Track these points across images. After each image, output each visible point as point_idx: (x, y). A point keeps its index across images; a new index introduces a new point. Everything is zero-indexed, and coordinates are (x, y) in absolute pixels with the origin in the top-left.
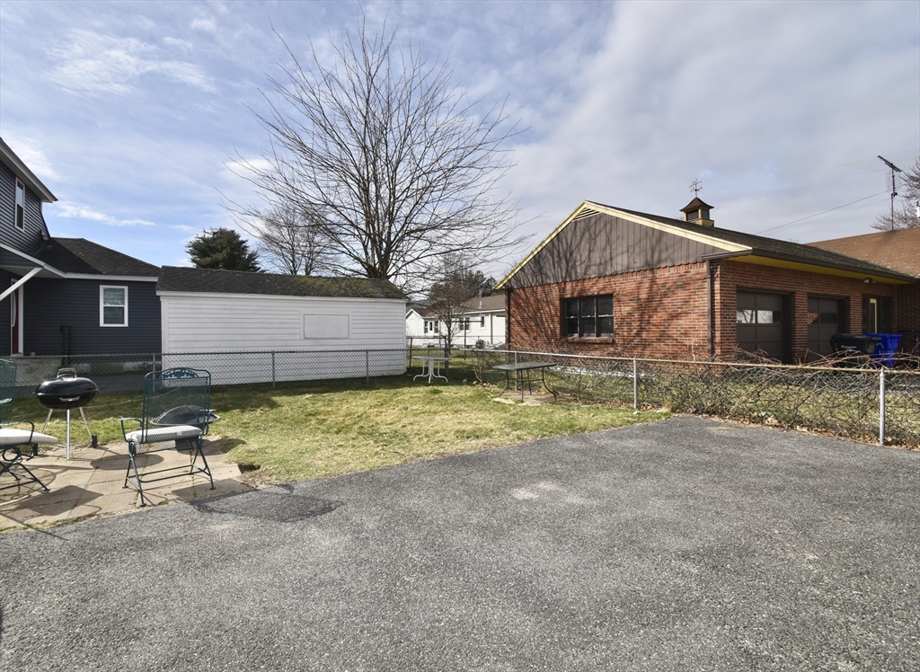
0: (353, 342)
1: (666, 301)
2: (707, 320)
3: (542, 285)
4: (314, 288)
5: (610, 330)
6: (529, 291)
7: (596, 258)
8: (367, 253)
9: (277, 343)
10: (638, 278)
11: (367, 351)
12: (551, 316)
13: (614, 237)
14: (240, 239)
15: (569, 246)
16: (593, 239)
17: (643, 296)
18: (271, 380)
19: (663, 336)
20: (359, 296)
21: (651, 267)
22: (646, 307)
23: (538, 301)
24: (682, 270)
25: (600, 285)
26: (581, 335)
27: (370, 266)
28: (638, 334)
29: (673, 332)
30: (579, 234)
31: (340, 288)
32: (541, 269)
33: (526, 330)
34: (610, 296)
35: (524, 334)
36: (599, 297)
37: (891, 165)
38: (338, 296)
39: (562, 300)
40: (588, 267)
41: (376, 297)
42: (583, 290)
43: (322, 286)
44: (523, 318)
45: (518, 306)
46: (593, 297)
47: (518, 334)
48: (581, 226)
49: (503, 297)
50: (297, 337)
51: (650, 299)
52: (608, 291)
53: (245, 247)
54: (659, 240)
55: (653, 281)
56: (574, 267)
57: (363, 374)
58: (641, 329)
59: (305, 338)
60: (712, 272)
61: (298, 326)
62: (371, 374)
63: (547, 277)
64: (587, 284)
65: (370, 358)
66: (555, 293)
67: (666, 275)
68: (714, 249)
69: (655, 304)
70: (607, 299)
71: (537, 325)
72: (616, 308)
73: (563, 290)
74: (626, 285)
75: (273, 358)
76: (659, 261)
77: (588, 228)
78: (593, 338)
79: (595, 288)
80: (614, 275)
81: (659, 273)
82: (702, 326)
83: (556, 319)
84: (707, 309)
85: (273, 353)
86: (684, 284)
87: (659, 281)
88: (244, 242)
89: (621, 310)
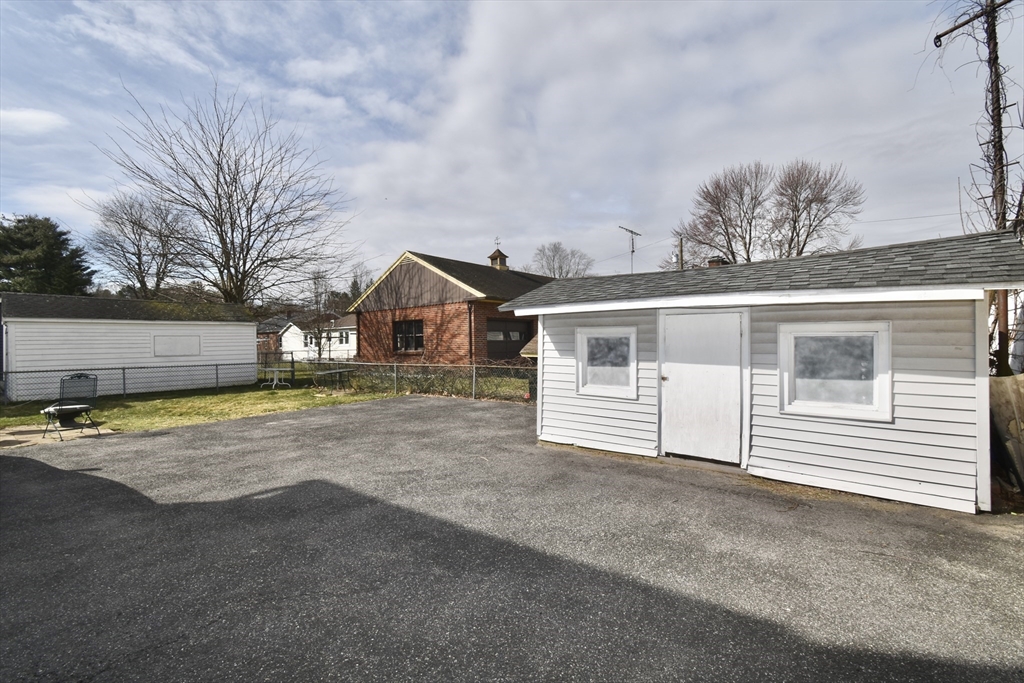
0: (205, 358)
1: (450, 325)
2: (468, 339)
3: (381, 311)
4: (164, 313)
5: (422, 346)
6: (372, 315)
7: (413, 291)
8: (222, 278)
9: (127, 361)
10: (435, 309)
11: (217, 365)
12: (387, 335)
13: (423, 280)
14: (58, 230)
15: (397, 282)
16: (411, 280)
17: (439, 322)
18: (122, 392)
19: (449, 350)
20: (210, 320)
21: (442, 303)
22: (440, 329)
23: (378, 322)
24: (457, 306)
25: (416, 313)
26: (406, 349)
27: (226, 290)
28: (436, 348)
29: (453, 346)
30: (403, 274)
31: (192, 312)
32: (380, 298)
33: (370, 346)
34: (421, 321)
35: (369, 348)
36: (416, 321)
37: (632, 232)
38: (189, 320)
39: (394, 322)
40: (408, 299)
41: (227, 321)
42: (406, 316)
43: (173, 310)
44: (369, 336)
45: (365, 326)
46: (412, 321)
47: (365, 348)
48: (404, 268)
49: (354, 317)
50: (148, 355)
51: (442, 325)
52: (421, 318)
53: (67, 240)
54: (446, 285)
55: (443, 312)
56: (400, 298)
57: (214, 385)
58: (438, 345)
59: (156, 356)
60: (470, 309)
61: (148, 345)
62: (220, 385)
63: (384, 304)
64: (409, 312)
65: (219, 371)
66: (389, 318)
67: (450, 309)
68: (471, 294)
69: (444, 328)
70: (419, 324)
71: (378, 341)
72: (425, 330)
73: (394, 315)
74: (430, 314)
75: (124, 373)
76: (446, 299)
77: (408, 271)
78: (412, 351)
79: (413, 315)
80: (423, 306)
81: (446, 307)
82: (466, 341)
83: (390, 337)
84: (468, 332)
85: (124, 369)
86: (458, 315)
87: (447, 313)
88: (65, 234)
89: (428, 331)
